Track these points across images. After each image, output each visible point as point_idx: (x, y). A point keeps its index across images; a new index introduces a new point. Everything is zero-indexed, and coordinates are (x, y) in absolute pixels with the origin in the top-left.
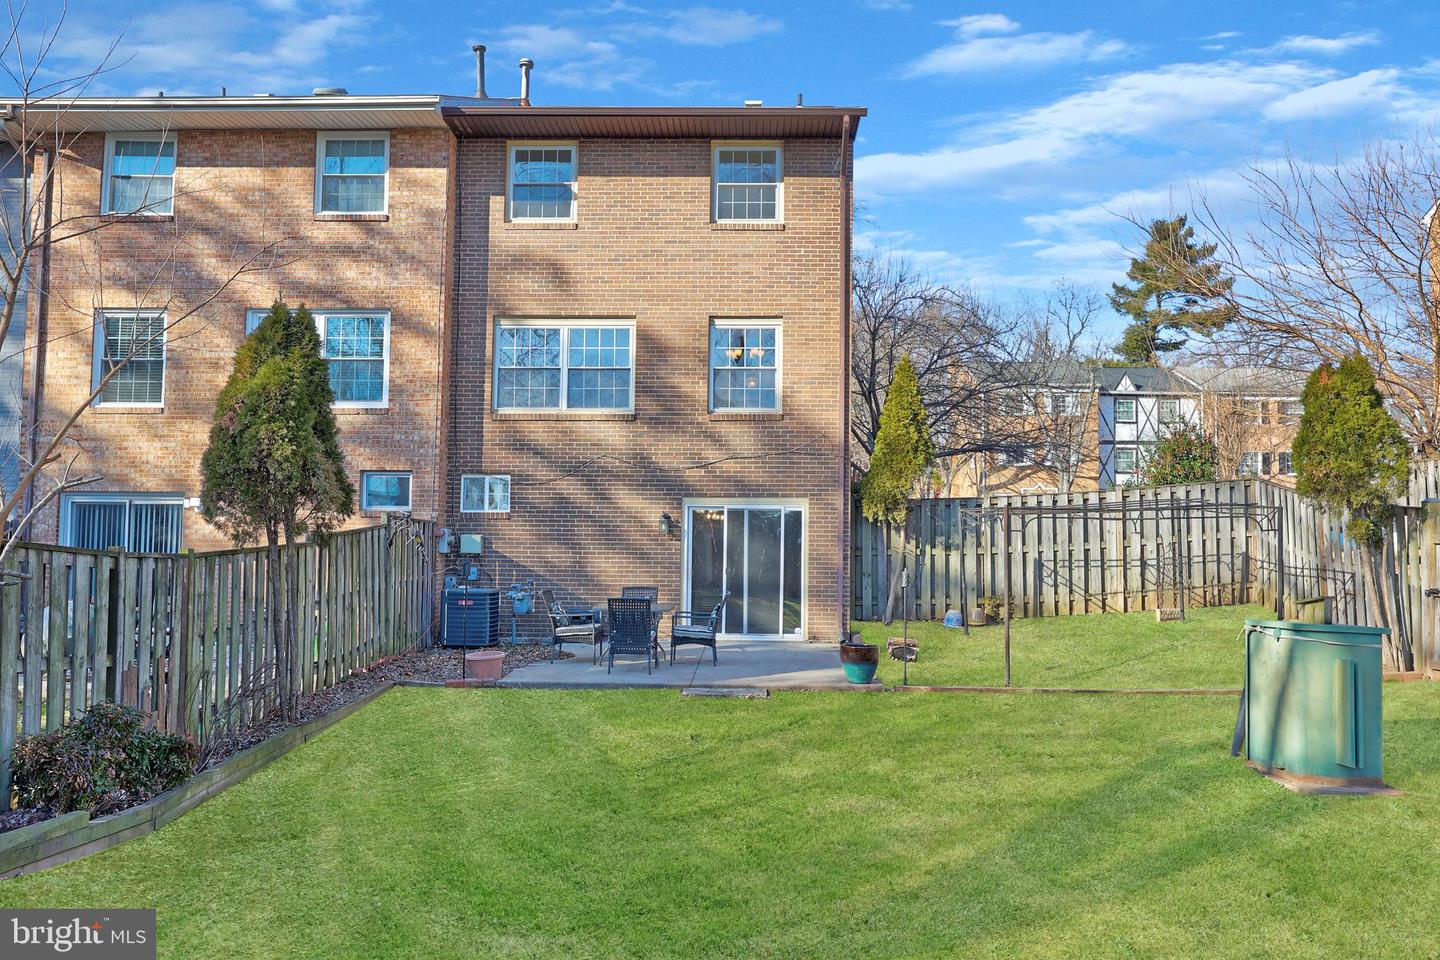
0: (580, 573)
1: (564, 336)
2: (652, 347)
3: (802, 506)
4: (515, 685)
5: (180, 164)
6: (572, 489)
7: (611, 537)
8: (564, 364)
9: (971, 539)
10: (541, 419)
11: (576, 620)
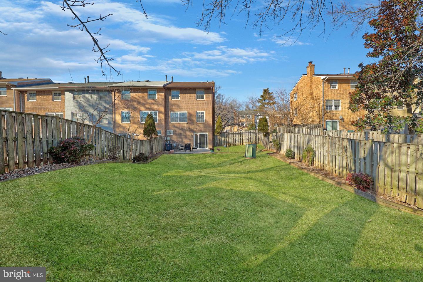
0: (183, 142)
1: (179, 113)
2: (190, 115)
3: (208, 133)
4: (175, 153)
5: (131, 93)
6: (181, 132)
7: (186, 137)
8: (179, 117)
9: (227, 137)
10: (177, 123)
11: (181, 147)
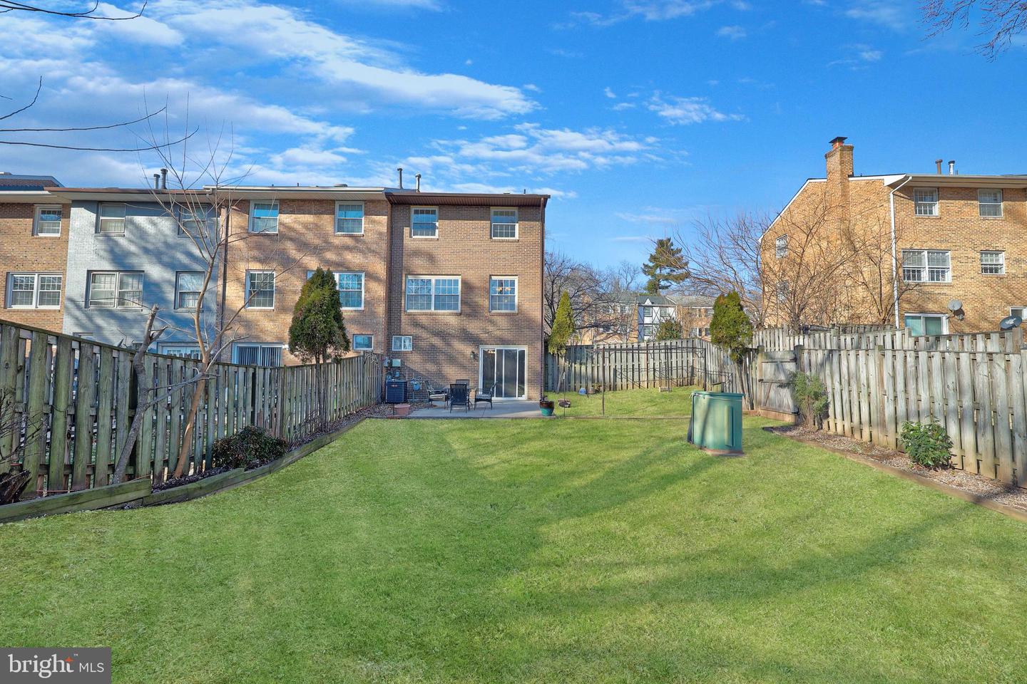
0: (440, 374)
1: (433, 282)
2: (467, 286)
3: (525, 348)
4: (413, 418)
5: (280, 213)
6: (436, 341)
7: (452, 360)
8: (433, 293)
9: (589, 361)
10: (426, 314)
11: (437, 393)
